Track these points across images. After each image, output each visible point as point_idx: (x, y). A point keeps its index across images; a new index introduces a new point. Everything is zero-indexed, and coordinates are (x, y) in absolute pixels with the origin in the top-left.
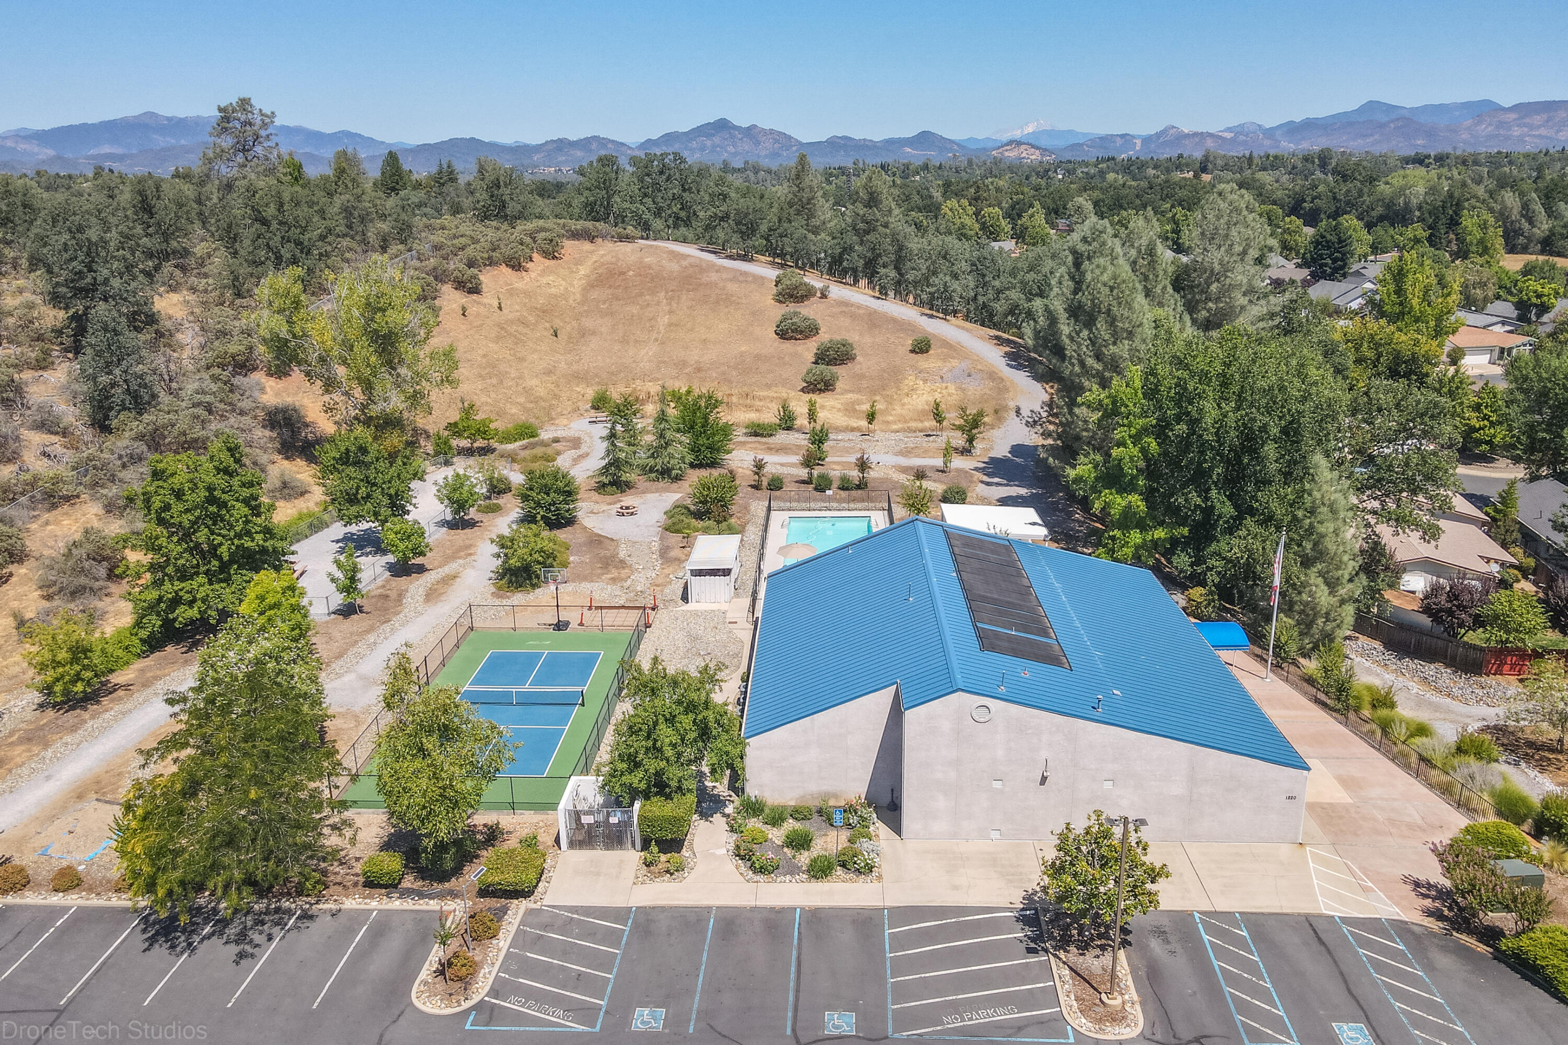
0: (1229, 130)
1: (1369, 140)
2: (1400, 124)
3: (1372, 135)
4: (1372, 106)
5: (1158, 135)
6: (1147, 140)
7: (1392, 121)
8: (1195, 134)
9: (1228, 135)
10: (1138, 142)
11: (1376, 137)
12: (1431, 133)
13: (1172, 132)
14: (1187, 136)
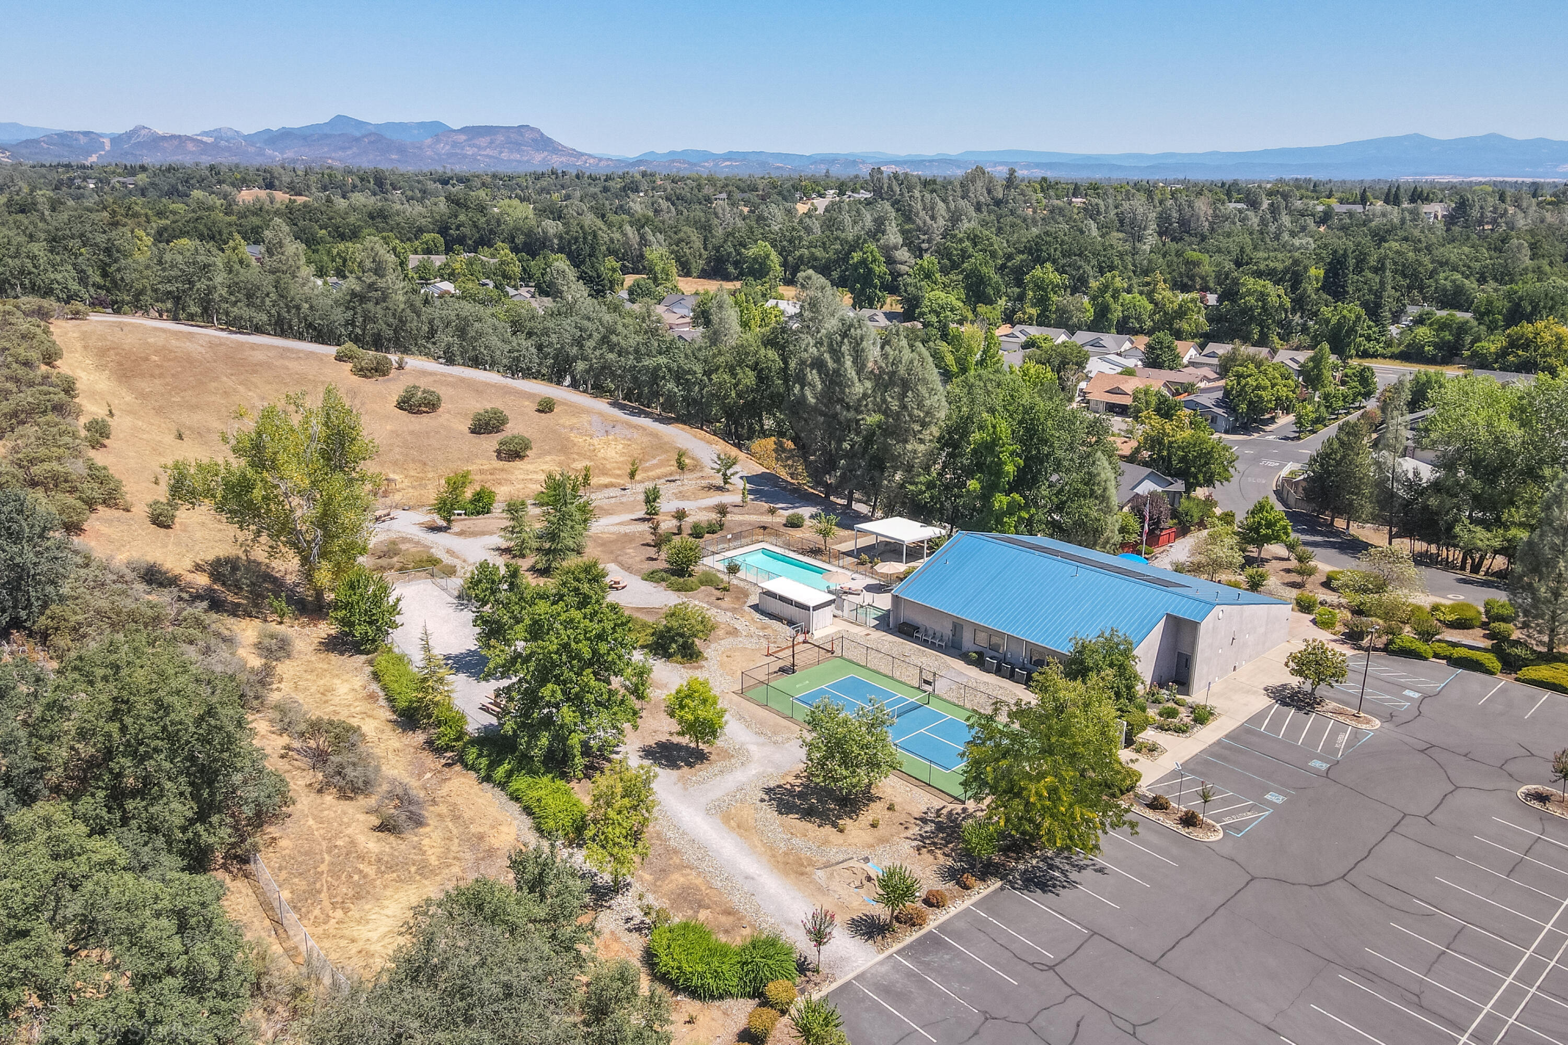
0: (205, 133)
1: (349, 152)
2: (373, 139)
3: (350, 148)
4: (340, 119)
5: (130, 135)
6: (116, 140)
7: (365, 136)
8: (173, 137)
9: (209, 140)
10: (107, 142)
11: (355, 149)
12: (401, 149)
13: (143, 132)
14: (164, 138)
